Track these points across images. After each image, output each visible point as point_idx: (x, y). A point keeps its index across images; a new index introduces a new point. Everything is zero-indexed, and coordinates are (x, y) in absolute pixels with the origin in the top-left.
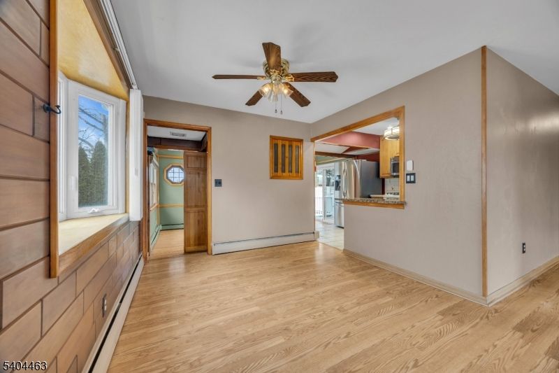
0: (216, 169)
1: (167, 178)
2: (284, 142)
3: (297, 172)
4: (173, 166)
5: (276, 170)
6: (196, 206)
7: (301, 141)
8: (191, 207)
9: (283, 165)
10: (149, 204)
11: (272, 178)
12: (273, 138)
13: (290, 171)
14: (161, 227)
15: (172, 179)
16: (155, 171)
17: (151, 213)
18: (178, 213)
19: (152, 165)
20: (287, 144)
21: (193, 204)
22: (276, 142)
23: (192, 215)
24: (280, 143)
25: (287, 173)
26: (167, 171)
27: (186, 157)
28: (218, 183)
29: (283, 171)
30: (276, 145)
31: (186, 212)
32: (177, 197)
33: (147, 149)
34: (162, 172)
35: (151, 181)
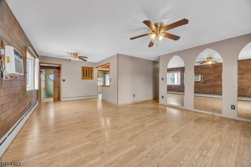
0: (63, 76)
1: (49, 78)
2: (87, 68)
3: (91, 77)
4: (51, 74)
5: (84, 77)
6: (58, 88)
7: (93, 68)
8: (56, 88)
9: (86, 75)
10: (41, 87)
11: (82, 79)
12: (82, 67)
13: (89, 77)
14: (46, 96)
15: (51, 79)
16: (44, 76)
17: (41, 91)
18: (52, 90)
19: (42, 75)
20: (88, 69)
21: (57, 87)
22: (84, 68)
23: (56, 90)
24: (85, 69)
25: (88, 78)
26: (49, 76)
27: (54, 72)
28: (64, 80)
29: (86, 77)
30: (84, 69)
31: (54, 90)
32: (51, 84)
33: (40, 70)
34: (46, 76)
35: (42, 79)
